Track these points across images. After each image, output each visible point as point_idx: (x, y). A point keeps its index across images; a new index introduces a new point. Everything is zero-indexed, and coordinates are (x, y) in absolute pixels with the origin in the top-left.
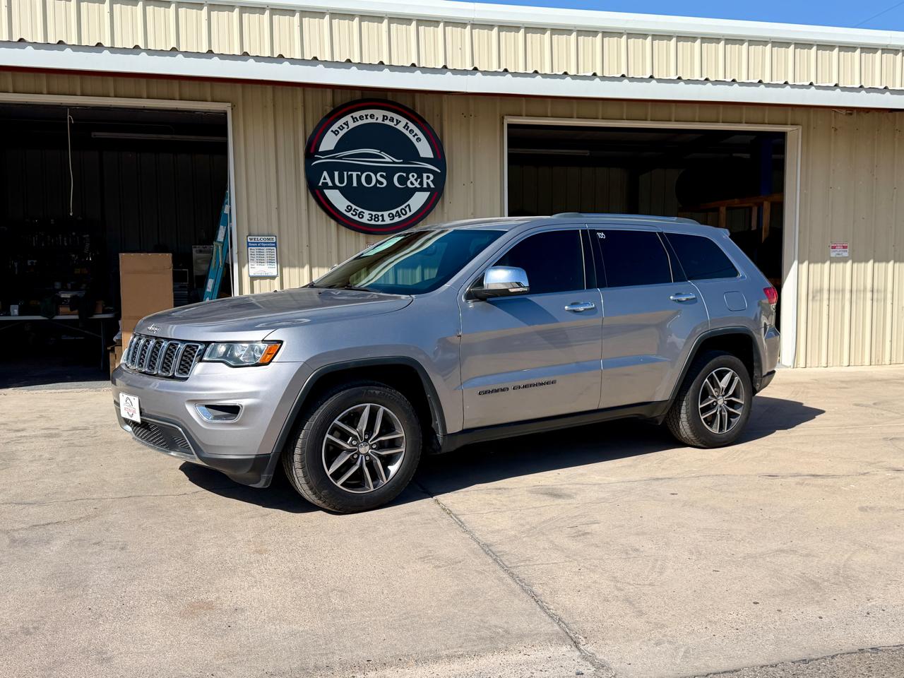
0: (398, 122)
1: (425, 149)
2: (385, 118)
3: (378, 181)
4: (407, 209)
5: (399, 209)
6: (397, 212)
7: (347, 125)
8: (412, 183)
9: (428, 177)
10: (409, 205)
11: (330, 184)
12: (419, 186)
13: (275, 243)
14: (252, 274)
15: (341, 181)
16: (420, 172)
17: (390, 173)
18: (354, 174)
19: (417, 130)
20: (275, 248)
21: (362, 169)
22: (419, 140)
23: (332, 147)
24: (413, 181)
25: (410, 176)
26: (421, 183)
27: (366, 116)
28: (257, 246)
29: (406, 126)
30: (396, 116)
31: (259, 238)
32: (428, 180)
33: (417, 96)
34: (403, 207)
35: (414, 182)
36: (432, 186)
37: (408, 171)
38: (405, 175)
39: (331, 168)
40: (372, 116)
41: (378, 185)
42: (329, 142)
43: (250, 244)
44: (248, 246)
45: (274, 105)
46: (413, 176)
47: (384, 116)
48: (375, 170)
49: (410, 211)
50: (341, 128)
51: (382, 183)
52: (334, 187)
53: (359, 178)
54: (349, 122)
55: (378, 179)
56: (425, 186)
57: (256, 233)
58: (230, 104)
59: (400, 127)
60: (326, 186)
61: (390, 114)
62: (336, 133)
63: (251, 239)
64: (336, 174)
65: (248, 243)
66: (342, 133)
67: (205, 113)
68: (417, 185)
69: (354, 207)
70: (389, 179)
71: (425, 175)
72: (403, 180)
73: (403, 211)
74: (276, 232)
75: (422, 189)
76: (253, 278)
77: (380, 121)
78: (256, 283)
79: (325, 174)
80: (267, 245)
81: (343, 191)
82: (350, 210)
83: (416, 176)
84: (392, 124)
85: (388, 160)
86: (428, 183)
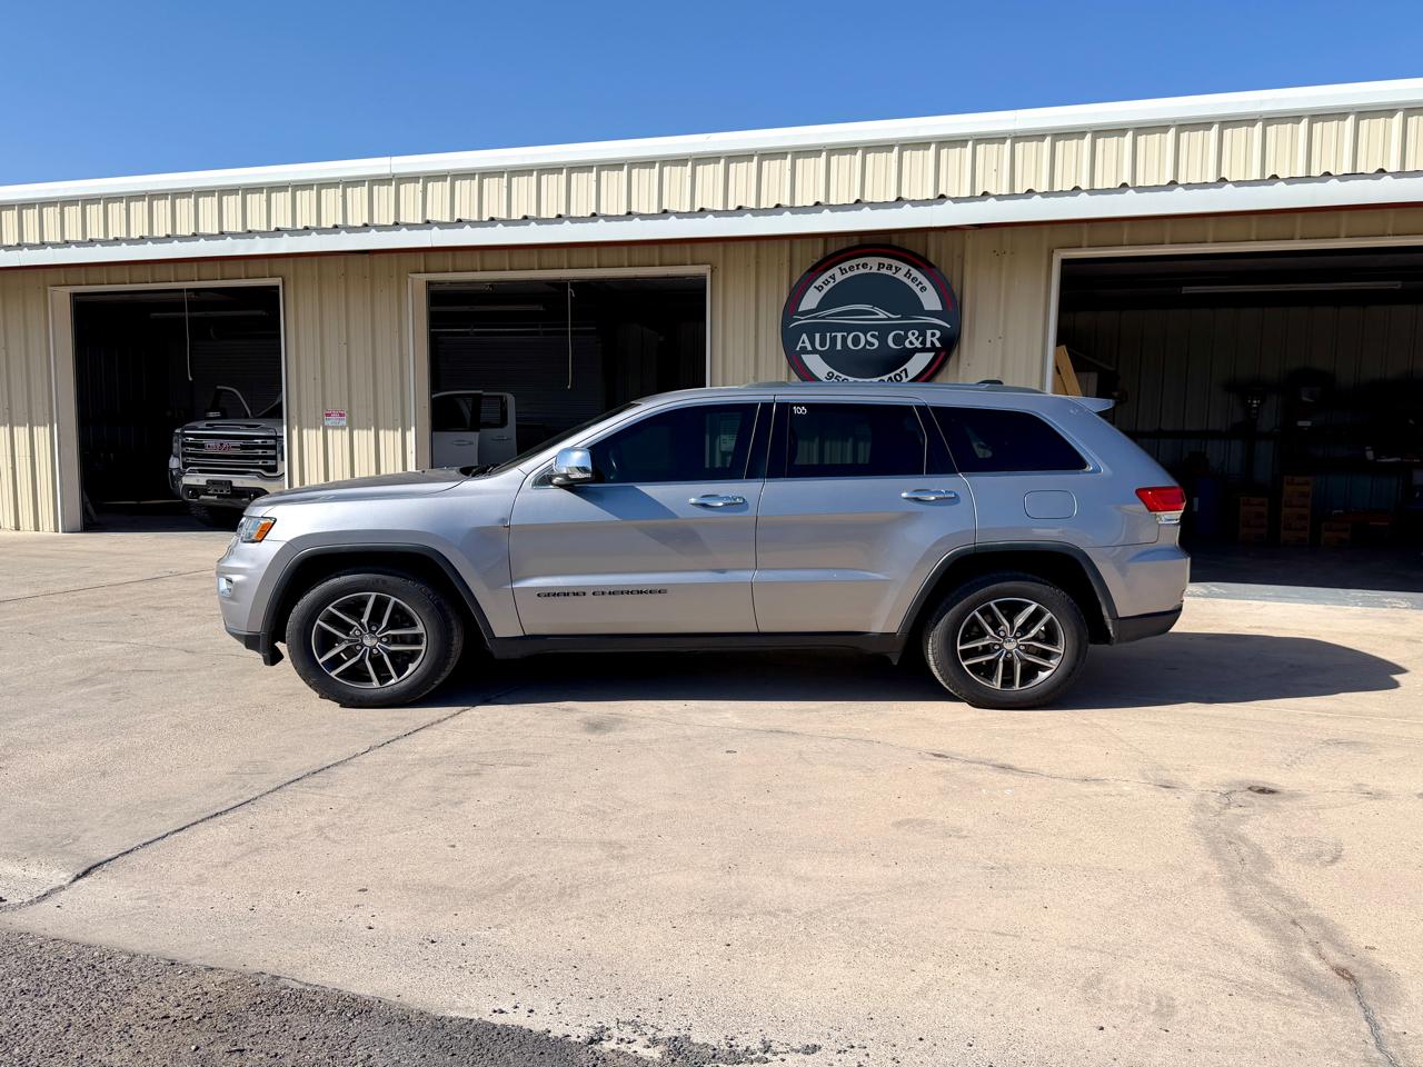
0: (898, 270)
1: (931, 300)
2: (881, 266)
3: (867, 342)
4: (903, 375)
5: (892, 375)
6: (890, 378)
7: (834, 278)
8: (911, 343)
9: (933, 335)
10: (905, 370)
11: (809, 348)
12: (920, 346)
15: (823, 344)
16: (922, 329)
17: (883, 331)
18: (839, 335)
19: (921, 278)
21: (848, 329)
22: (923, 289)
23: (814, 306)
24: (913, 339)
25: (910, 334)
26: (924, 342)
27: (858, 266)
29: (908, 274)
30: (895, 263)
32: (933, 338)
34: (898, 371)
35: (914, 341)
36: (938, 345)
37: (907, 328)
38: (902, 333)
39: (810, 330)
40: (865, 265)
41: (868, 347)
42: (811, 300)
46: (913, 334)
47: (880, 264)
48: (865, 329)
49: (907, 376)
50: (826, 282)
51: (873, 345)
52: (815, 351)
53: (844, 339)
54: (837, 275)
55: (870, 341)
56: (928, 345)
58: (709, 266)
59: (900, 276)
60: (804, 350)
61: (886, 261)
62: (819, 289)
64: (817, 336)
66: (826, 289)
68: (917, 344)
69: (836, 373)
70: (882, 339)
71: (929, 332)
72: (899, 340)
73: (898, 378)
75: (924, 350)
77: (874, 270)
79: (804, 336)
81: (824, 356)
82: (831, 378)
83: (917, 333)
84: (889, 273)
85: (881, 316)
86: (932, 343)
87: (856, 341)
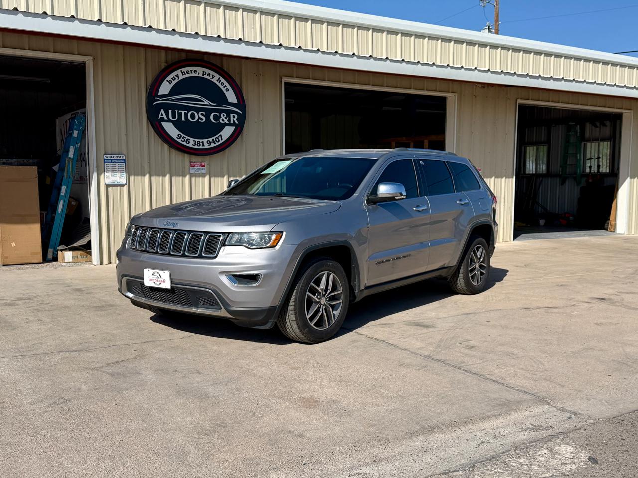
0: (213, 77)
1: (231, 97)
2: (204, 73)
3: (199, 118)
4: (220, 138)
5: (214, 138)
6: (213, 140)
7: (178, 77)
8: (223, 120)
9: (234, 117)
10: (221, 136)
11: (166, 119)
12: (227, 122)
13: (125, 160)
14: (107, 183)
15: (174, 117)
16: (228, 112)
17: (208, 112)
18: (183, 112)
19: (226, 83)
20: (124, 164)
21: (189, 109)
22: (227, 90)
23: (167, 92)
24: (223, 119)
25: (222, 115)
26: (229, 120)
27: (191, 71)
28: (111, 162)
29: (219, 80)
30: (212, 73)
31: (113, 156)
32: (234, 118)
33: (225, 59)
34: (217, 136)
35: (224, 119)
36: (237, 123)
37: (221, 111)
38: (218, 114)
39: (166, 107)
40: (195, 72)
41: (200, 121)
42: (165, 88)
43: (106, 161)
44: (105, 162)
45: (124, 59)
46: (224, 115)
47: (204, 72)
48: (198, 110)
49: (222, 140)
50: (174, 79)
51: (202, 119)
52: (169, 121)
53: (186, 115)
54: (179, 75)
55: (200, 116)
56: (232, 122)
57: (110, 152)
58: (92, 58)
59: (215, 80)
60: (163, 120)
61: (208, 71)
62: (170, 82)
63: (107, 157)
64: (170, 111)
65: (104, 159)
66: (174, 82)
67: (69, 62)
68: (226, 121)
69: (183, 135)
70: (207, 116)
71: (232, 115)
73: (217, 140)
74: (125, 153)
75: (230, 125)
76: (108, 186)
77: (201, 75)
78: (110, 189)
79: (162, 111)
80: (118, 161)
81: (175, 124)
82: (180, 138)
83: (225, 115)
84: (209, 78)
85: (206, 103)
86: (234, 121)
87: (193, 116)
